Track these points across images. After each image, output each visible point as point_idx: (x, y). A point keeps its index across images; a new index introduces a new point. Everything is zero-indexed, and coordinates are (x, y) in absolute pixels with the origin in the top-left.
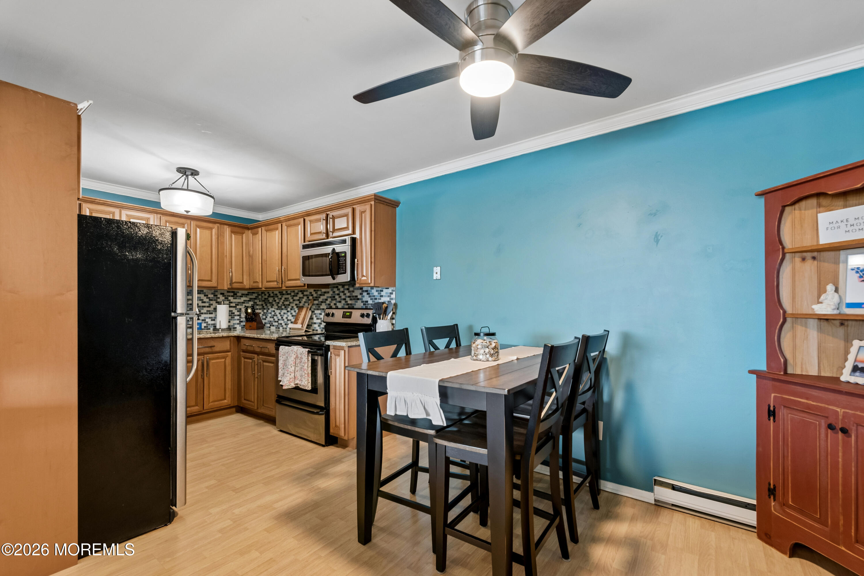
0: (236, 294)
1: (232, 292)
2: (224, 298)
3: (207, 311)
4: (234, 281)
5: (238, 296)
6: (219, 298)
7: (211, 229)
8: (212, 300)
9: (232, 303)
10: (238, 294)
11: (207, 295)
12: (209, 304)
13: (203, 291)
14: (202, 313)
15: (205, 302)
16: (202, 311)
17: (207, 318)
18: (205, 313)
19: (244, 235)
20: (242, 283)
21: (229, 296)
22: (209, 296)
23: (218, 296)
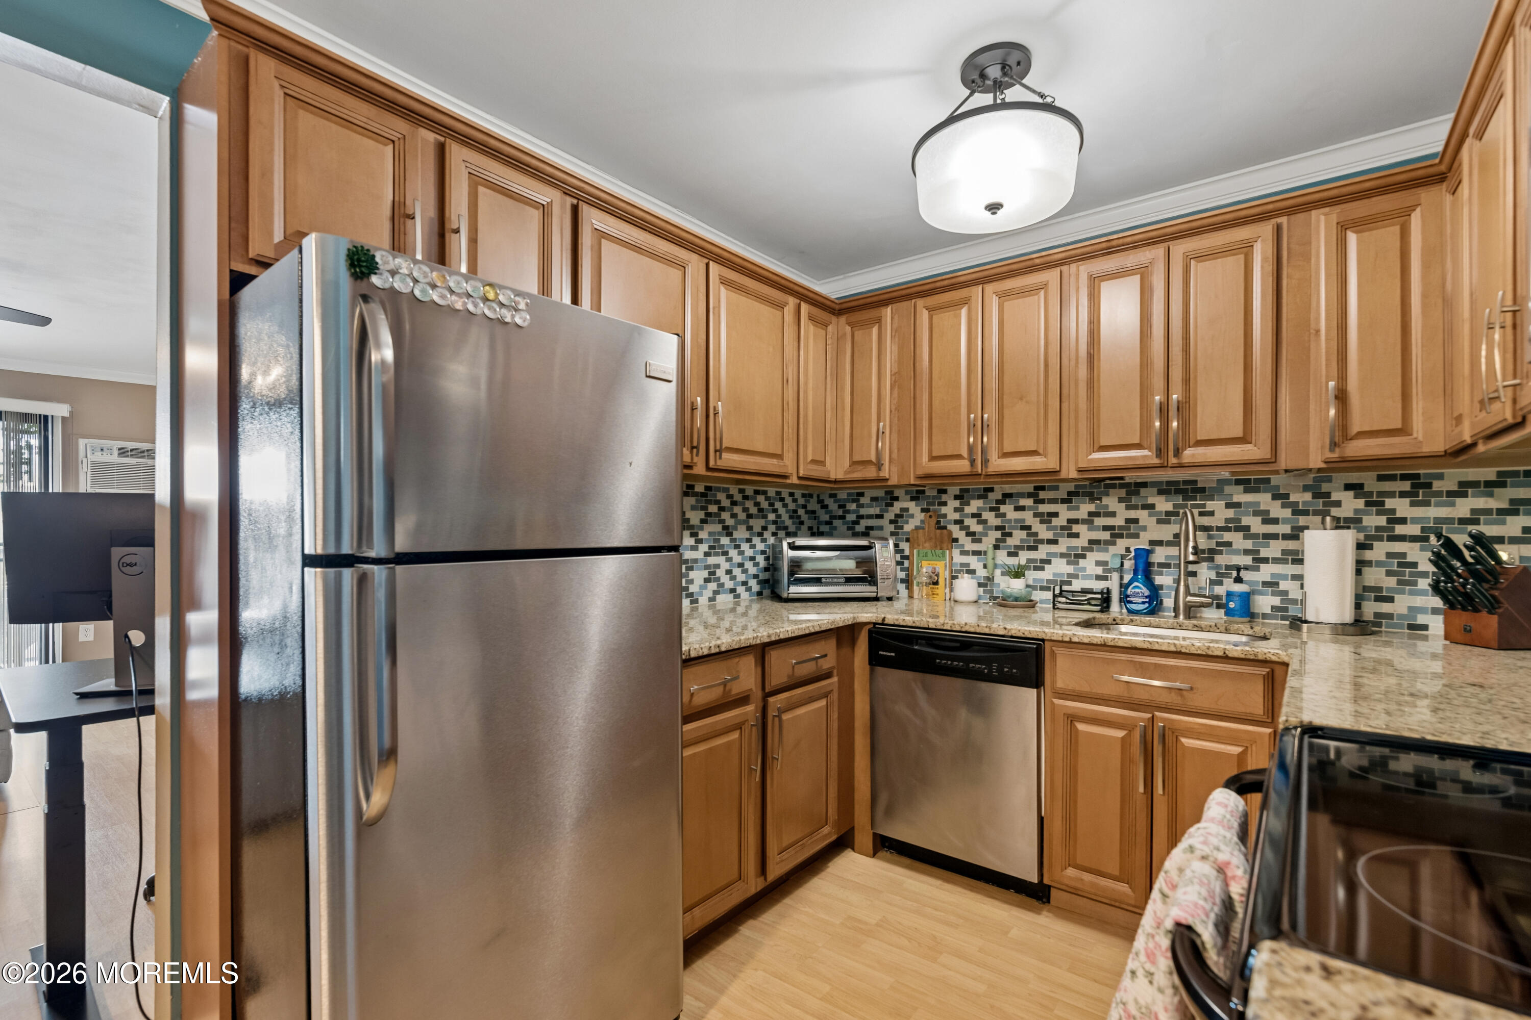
0: (1429, 485)
1: (1404, 477)
2: (1360, 503)
3: (1284, 552)
4: (1355, 428)
5: (1439, 494)
6: (1338, 504)
7: (1247, 248)
8: (1305, 513)
9: (1403, 521)
10: (1437, 485)
11: (1287, 496)
12: (1293, 528)
13: (1268, 481)
14: (1266, 560)
15: (1275, 521)
16: (1264, 553)
17: (1284, 577)
18: (1276, 561)
19: (1416, 219)
20: (1403, 431)
21: (1391, 495)
22: (1293, 498)
23: (1335, 497)
